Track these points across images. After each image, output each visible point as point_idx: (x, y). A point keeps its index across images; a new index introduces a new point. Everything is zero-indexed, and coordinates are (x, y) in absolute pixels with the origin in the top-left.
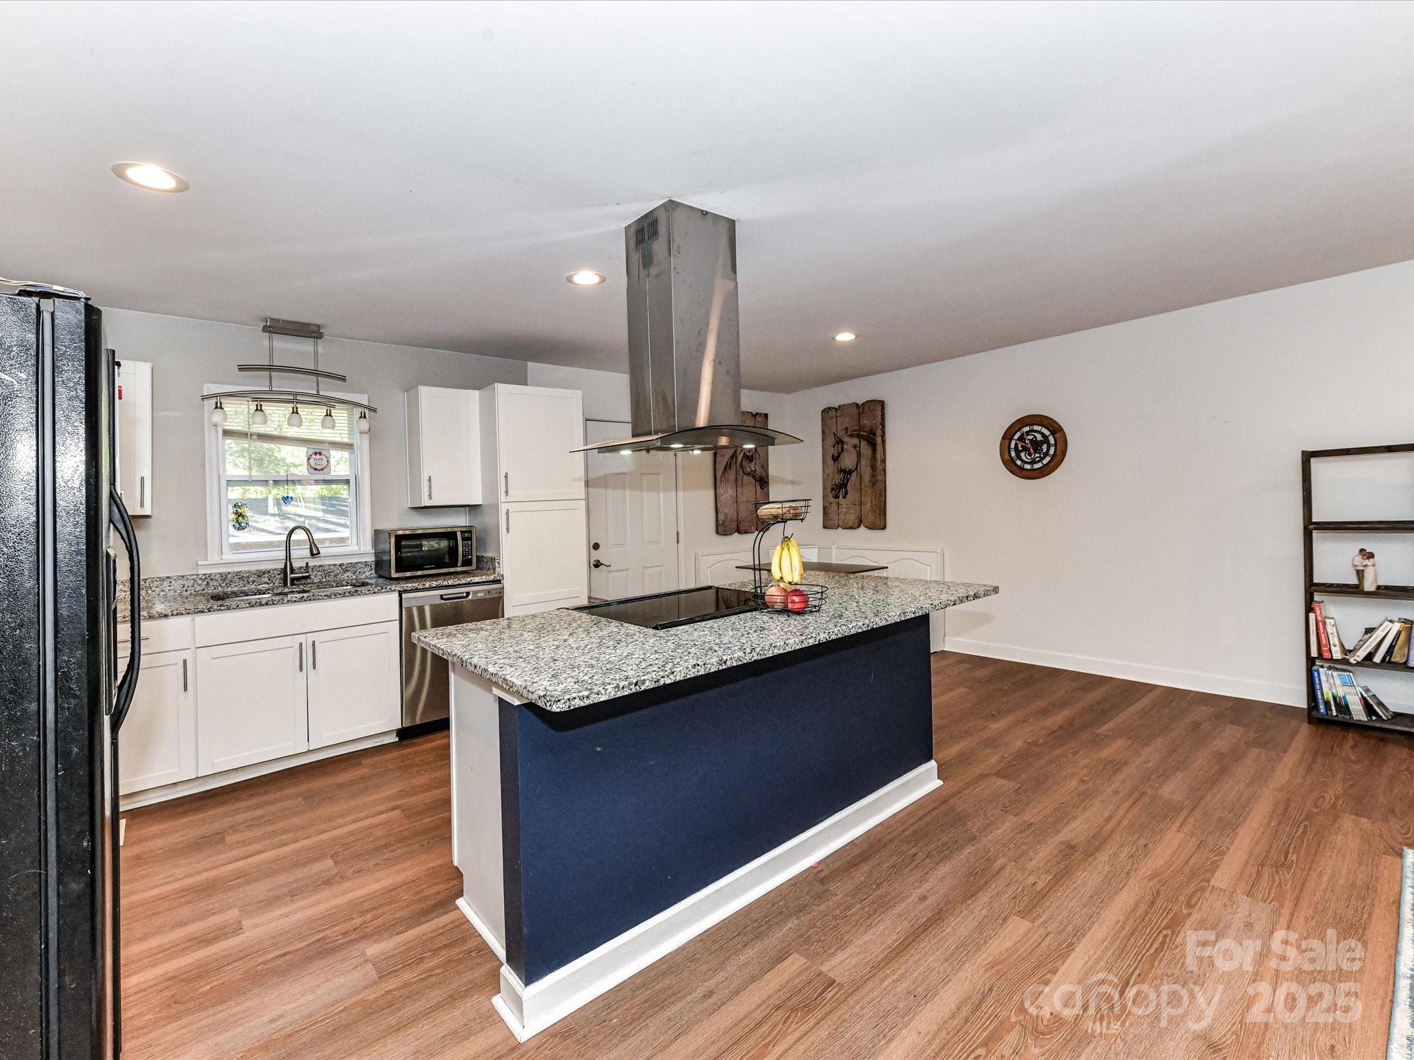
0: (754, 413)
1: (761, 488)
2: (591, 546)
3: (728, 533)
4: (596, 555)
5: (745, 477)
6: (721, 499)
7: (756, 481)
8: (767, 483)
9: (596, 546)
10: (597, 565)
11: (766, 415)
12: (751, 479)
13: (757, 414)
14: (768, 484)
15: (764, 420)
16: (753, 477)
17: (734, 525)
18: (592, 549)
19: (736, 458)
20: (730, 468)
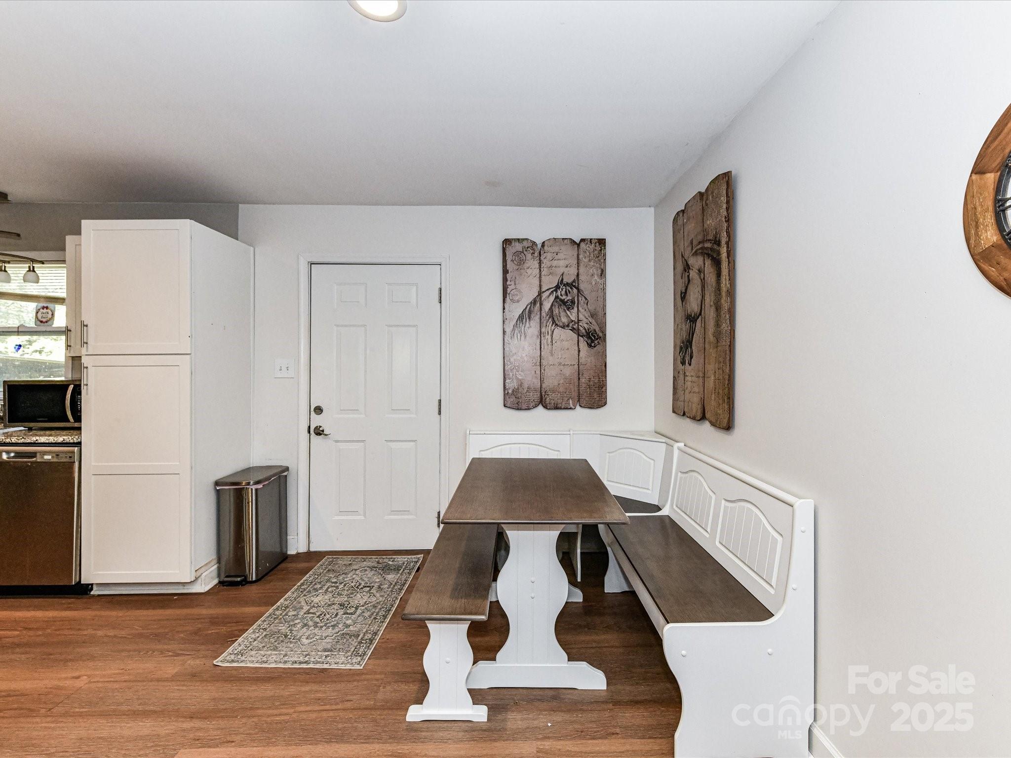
0: (577, 241)
1: (590, 346)
2: (312, 409)
3: (524, 407)
4: (317, 420)
5: (558, 331)
6: (512, 360)
7: (579, 335)
8: (603, 339)
9: (319, 410)
10: (319, 432)
11: (602, 242)
12: (569, 334)
13: (583, 240)
14: (605, 340)
15: (598, 248)
16: (573, 330)
17: (537, 396)
18: (313, 413)
19: (541, 304)
20: (529, 318)
